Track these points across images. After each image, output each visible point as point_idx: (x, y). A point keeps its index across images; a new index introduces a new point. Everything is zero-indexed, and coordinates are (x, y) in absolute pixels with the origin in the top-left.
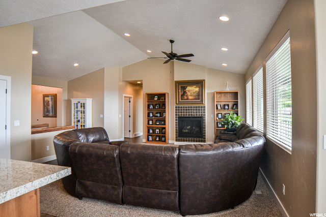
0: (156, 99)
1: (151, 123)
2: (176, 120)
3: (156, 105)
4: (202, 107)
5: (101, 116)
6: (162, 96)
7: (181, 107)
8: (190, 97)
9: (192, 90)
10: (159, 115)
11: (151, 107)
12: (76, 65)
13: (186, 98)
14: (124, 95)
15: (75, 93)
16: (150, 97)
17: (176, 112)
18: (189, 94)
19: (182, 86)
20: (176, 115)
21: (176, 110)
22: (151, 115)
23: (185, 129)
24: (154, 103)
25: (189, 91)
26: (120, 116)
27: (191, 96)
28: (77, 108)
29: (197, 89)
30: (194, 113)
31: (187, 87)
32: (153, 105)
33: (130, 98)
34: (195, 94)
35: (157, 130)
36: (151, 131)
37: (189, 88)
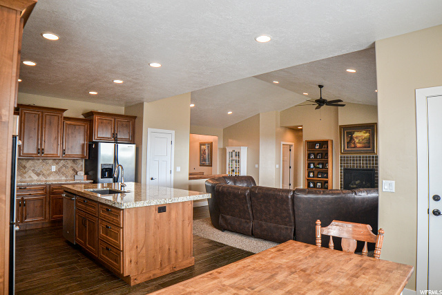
0: (317, 147)
1: (311, 175)
2: (341, 172)
3: (318, 154)
4: (373, 157)
5: (257, 166)
6: (324, 144)
7: (347, 157)
8: (358, 145)
9: (361, 135)
10: (321, 166)
11: (312, 156)
12: (230, 113)
13: (353, 145)
14: (282, 143)
15: (230, 141)
16: (311, 144)
17: (341, 163)
18: (357, 141)
19: (348, 131)
20: (341, 166)
21: (341, 160)
22: (312, 166)
23: (352, 184)
24: (316, 152)
25: (356, 137)
26: (277, 166)
27: (359, 143)
28: (232, 157)
29: (367, 135)
30: (363, 165)
31: (354, 132)
32: (314, 154)
33: (290, 146)
34: (364, 141)
35: (319, 184)
36: (312, 185)
37: (356, 134)
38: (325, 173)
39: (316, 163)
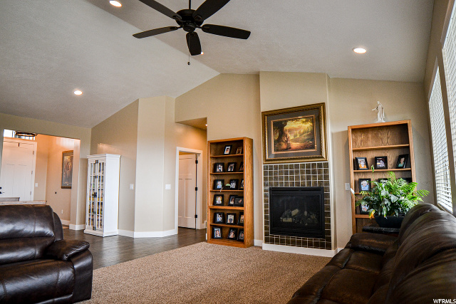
0: (227, 152)
1: (219, 200)
2: (266, 196)
3: (229, 164)
4: (320, 165)
5: (132, 187)
6: (237, 144)
7: (276, 168)
8: (294, 145)
9: (298, 129)
10: (233, 185)
11: (220, 168)
12: (78, 93)
13: (284, 146)
14: (179, 149)
17: (265, 179)
18: (291, 137)
19: (275, 121)
20: (265, 185)
21: (265, 173)
22: (219, 185)
23: (286, 217)
24: (226, 162)
25: (290, 131)
26: (168, 187)
27: (296, 141)
28: (94, 172)
29: (308, 125)
30: (302, 181)
31: (286, 121)
32: (223, 164)
33: (197, 155)
34: (305, 137)
35: (231, 217)
36: (219, 218)
37: (290, 125)
38: (238, 196)
39: (227, 179)
